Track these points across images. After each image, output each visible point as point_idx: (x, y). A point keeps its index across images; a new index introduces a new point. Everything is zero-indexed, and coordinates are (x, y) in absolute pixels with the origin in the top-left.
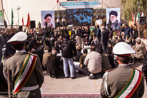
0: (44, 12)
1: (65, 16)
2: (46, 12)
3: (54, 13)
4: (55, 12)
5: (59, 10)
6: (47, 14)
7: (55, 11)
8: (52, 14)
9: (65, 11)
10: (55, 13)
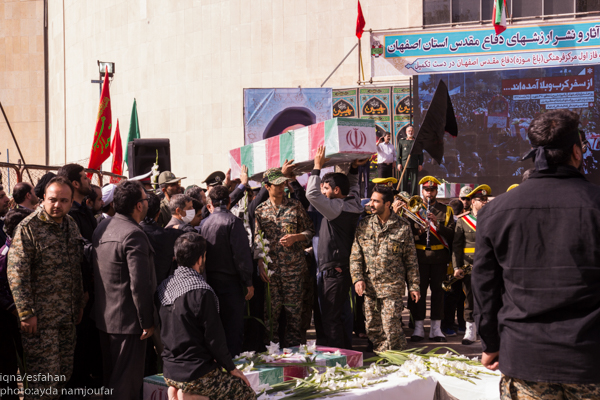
0: (262, 96)
1: (406, 122)
2: (275, 94)
3: (330, 102)
4: (340, 98)
5: (368, 85)
6: (282, 109)
7: (337, 92)
8: (313, 110)
9: (407, 94)
10: (336, 107)
